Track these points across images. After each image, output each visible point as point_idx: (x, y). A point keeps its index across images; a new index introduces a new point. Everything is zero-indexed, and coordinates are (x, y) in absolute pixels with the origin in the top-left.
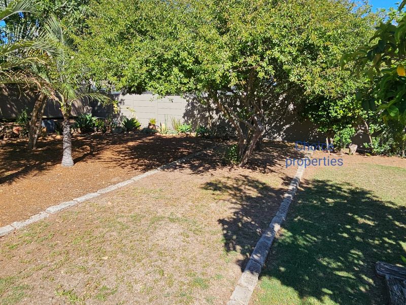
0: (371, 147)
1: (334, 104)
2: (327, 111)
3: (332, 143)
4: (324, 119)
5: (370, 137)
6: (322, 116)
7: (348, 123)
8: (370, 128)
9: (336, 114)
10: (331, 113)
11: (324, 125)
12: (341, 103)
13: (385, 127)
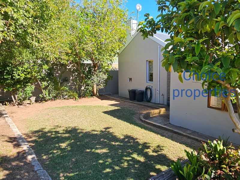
0: (44, 96)
1: (17, 69)
2: (11, 75)
3: (17, 98)
4: (9, 81)
5: (42, 90)
6: (7, 79)
7: (27, 83)
8: (42, 84)
9: (19, 77)
10: (15, 76)
11: (9, 85)
12: (21, 69)
13: (50, 83)
